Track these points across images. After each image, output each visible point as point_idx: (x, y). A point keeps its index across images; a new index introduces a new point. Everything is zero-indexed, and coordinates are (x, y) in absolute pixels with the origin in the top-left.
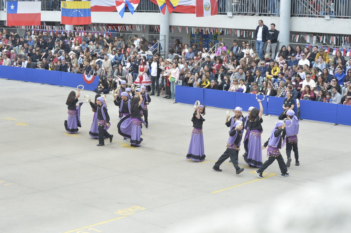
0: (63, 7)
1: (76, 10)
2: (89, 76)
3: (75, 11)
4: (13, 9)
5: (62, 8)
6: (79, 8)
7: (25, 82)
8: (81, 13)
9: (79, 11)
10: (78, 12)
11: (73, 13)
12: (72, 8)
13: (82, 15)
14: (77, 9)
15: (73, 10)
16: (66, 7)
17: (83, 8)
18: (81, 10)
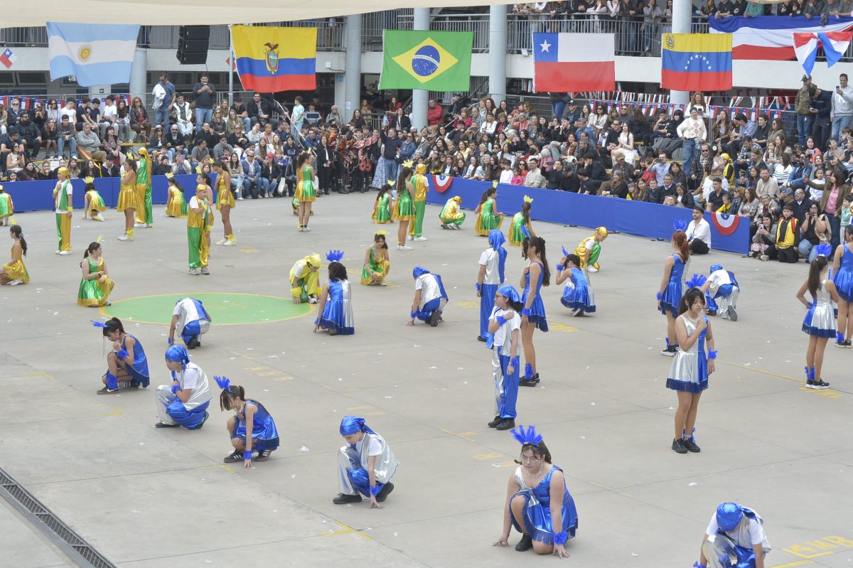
0: (667, 48)
1: (697, 56)
2: (725, 217)
3: (694, 58)
4: (547, 50)
5: (664, 50)
6: (705, 50)
7: (571, 226)
8: (708, 62)
9: (704, 58)
10: (701, 60)
11: (689, 62)
12: (687, 50)
13: (710, 68)
14: (701, 53)
15: (691, 54)
16: (673, 47)
17: (713, 49)
18: (708, 55)
